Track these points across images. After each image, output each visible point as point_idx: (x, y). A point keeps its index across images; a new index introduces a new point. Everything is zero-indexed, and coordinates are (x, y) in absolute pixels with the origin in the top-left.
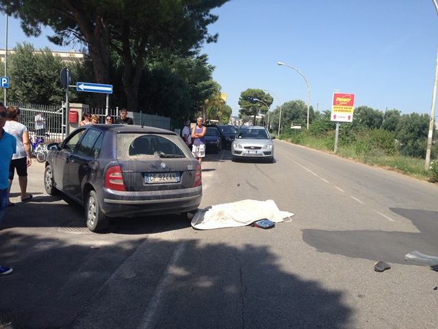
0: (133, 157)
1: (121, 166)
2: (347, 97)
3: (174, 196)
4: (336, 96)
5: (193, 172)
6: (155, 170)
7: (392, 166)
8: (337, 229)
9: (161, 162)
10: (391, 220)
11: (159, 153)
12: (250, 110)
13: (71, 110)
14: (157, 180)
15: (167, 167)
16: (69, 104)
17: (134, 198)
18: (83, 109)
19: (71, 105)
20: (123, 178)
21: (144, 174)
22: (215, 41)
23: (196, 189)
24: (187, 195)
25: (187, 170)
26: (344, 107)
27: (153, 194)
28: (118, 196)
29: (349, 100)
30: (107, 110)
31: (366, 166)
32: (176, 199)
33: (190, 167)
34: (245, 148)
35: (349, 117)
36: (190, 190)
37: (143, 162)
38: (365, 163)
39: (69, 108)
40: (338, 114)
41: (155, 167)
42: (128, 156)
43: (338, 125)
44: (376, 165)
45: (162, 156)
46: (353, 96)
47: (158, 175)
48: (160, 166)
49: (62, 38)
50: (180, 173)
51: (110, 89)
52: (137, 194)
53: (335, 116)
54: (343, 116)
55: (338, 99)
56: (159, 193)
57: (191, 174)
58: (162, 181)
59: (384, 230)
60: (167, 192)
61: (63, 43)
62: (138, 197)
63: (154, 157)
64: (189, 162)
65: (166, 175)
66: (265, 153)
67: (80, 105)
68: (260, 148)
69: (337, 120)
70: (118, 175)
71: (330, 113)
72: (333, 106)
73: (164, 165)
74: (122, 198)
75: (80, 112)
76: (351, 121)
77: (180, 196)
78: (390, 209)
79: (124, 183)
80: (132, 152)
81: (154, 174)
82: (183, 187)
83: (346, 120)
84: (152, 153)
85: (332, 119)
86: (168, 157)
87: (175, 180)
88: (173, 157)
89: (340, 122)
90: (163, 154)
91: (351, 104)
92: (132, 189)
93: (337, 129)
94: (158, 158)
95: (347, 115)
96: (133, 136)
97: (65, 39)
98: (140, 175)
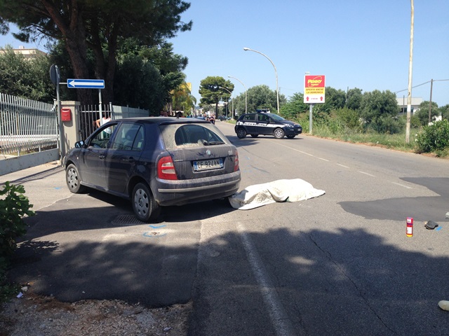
1: (172, 155)
2: (319, 79)
4: (308, 78)
5: (233, 158)
6: (202, 157)
7: (374, 143)
9: (206, 149)
10: (408, 188)
11: (202, 141)
12: (212, 98)
13: (63, 108)
14: (204, 167)
15: (212, 154)
16: (60, 103)
17: (186, 186)
18: (75, 106)
19: (63, 103)
20: (175, 167)
21: (193, 162)
22: (190, 29)
23: (236, 173)
24: (231, 179)
25: (228, 156)
26: (315, 88)
27: (203, 181)
28: (172, 185)
29: (320, 81)
30: (100, 106)
32: (222, 184)
33: (230, 153)
35: (321, 98)
36: (232, 175)
37: (191, 150)
38: (346, 141)
39: (61, 106)
40: (311, 96)
41: (202, 155)
42: (176, 146)
43: (311, 107)
44: (358, 142)
45: (205, 144)
46: (323, 77)
47: (204, 162)
48: (206, 154)
49: (28, 35)
51: (102, 84)
52: (188, 181)
53: (308, 98)
54: (316, 97)
55: (310, 81)
56: (208, 179)
57: (231, 159)
58: (208, 167)
59: (409, 196)
60: (214, 178)
61: (30, 40)
62: (190, 184)
63: (198, 146)
64: (229, 148)
65: (211, 161)
67: (73, 103)
69: (311, 101)
70: (169, 164)
71: (303, 95)
72: (305, 89)
73: (209, 152)
75: (73, 109)
76: (323, 101)
77: (226, 180)
78: (401, 178)
79: (176, 172)
80: (179, 142)
81: (201, 161)
82: (226, 172)
83: (319, 101)
84: (196, 142)
85: (305, 101)
86: (211, 144)
87: (219, 166)
88: (215, 144)
89: (314, 104)
90: (205, 141)
91: (322, 85)
92: (184, 178)
93: (311, 111)
94: (203, 146)
95: (319, 96)
96: (175, 127)
97: (31, 35)
98: (189, 163)
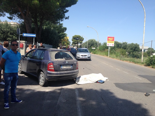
0: (57, 60)
1: (53, 63)
2: (112, 38)
3: (71, 73)
4: (108, 37)
5: (76, 64)
6: (64, 64)
8: (125, 83)
9: (66, 61)
10: (140, 79)
11: (65, 58)
12: (76, 42)
13: (21, 43)
14: (65, 67)
15: (68, 63)
16: (20, 41)
17: (57, 74)
18: (25, 43)
19: (21, 41)
20: (54, 67)
21: (61, 65)
22: (68, 19)
23: (77, 70)
24: (75, 72)
25: (74, 64)
26: (111, 41)
27: (64, 72)
28: (52, 73)
29: (113, 39)
30: (34, 43)
31: (121, 61)
33: (75, 63)
34: (81, 56)
35: (113, 45)
36: (75, 71)
38: (121, 60)
40: (109, 44)
41: (64, 63)
42: (55, 59)
43: (109, 47)
44: (125, 61)
45: (66, 59)
46: (114, 37)
47: (65, 66)
48: (66, 63)
49: (12, 17)
50: (72, 65)
51: (35, 36)
52: (58, 72)
54: (111, 44)
55: (109, 39)
56: (66, 72)
57: (75, 65)
58: (66, 68)
60: (68, 72)
61: (13, 19)
62: (59, 73)
63: (63, 60)
64: (75, 61)
65: (68, 65)
66: (88, 57)
67: (24, 41)
68: (86, 56)
69: (109, 46)
70: (52, 66)
71: (107, 43)
72: (107, 41)
73: (67, 62)
74: (54, 74)
75: (24, 44)
76: (113, 46)
77: (73, 73)
78: (138, 75)
79: (54, 69)
80: (56, 58)
81: (64, 65)
82: (73, 70)
84: (62, 58)
85: (107, 45)
86: (68, 59)
87: (70, 67)
88: (69, 59)
89: (110, 46)
90: (66, 58)
91: (113, 40)
92: (57, 71)
93: (109, 49)
94: (65, 60)
95: (112, 44)
96: (55, 52)
97: (14, 18)
98: (59, 66)
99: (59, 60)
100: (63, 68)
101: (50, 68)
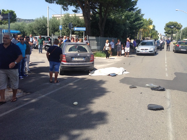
3: (82, 65)
5: (89, 57)
6: (76, 56)
12: (170, 32)
14: (77, 59)
15: (80, 55)
17: (68, 65)
19: (72, 35)
20: (66, 58)
21: (72, 57)
25: (87, 56)
27: (75, 64)
34: (141, 49)
37: (72, 54)
42: (68, 52)
45: (79, 52)
48: (77, 55)
49: (77, 10)
50: (85, 57)
52: (70, 63)
56: (77, 63)
57: (89, 58)
58: (78, 60)
65: (80, 58)
66: (150, 51)
67: (75, 35)
73: (79, 55)
74: (65, 64)
79: (66, 60)
81: (76, 57)
82: (86, 62)
84: (75, 51)
86: (81, 52)
87: (83, 59)
92: (69, 62)
94: (77, 53)
99: (72, 52)
100: (74, 60)
101: (63, 60)
